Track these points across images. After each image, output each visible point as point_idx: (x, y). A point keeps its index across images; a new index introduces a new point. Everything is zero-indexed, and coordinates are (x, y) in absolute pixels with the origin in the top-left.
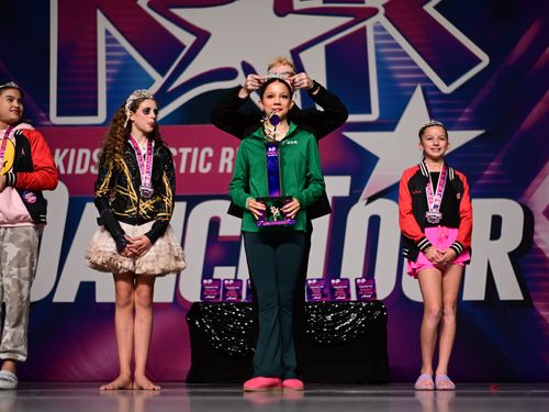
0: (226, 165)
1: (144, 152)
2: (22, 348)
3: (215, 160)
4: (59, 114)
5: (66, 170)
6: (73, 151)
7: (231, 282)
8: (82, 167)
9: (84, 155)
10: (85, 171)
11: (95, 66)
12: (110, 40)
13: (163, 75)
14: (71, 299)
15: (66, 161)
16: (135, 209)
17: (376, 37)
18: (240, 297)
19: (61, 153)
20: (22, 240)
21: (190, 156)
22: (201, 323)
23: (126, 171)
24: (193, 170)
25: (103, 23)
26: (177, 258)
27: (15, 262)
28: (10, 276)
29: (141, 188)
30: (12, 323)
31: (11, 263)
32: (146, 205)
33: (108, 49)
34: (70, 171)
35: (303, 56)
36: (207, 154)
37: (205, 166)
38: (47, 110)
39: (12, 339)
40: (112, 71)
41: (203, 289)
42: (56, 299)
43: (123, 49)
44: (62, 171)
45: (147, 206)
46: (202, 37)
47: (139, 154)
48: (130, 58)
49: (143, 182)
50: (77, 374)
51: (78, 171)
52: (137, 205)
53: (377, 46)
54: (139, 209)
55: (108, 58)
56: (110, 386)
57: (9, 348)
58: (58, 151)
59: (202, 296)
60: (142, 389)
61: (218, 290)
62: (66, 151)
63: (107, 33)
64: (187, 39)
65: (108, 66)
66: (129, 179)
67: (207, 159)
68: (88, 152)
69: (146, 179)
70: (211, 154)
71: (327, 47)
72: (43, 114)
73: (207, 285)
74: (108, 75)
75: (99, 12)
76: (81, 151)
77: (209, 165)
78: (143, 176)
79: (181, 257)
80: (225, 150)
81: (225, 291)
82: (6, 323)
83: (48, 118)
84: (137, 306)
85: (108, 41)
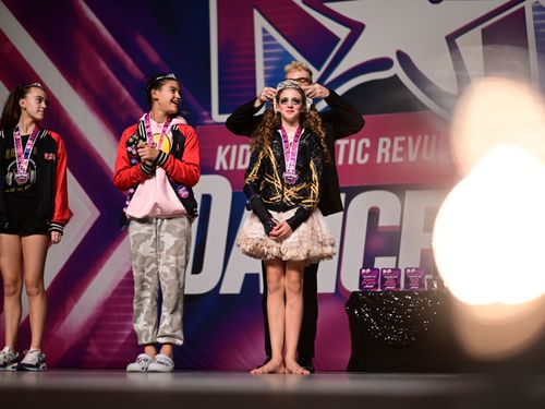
0: (383, 155)
1: (291, 140)
2: (179, 333)
3: (372, 150)
5: (228, 165)
6: (235, 148)
7: (390, 271)
8: (244, 162)
9: (245, 150)
11: (253, 64)
12: (267, 38)
13: (319, 69)
14: (237, 290)
15: (228, 158)
16: (280, 196)
17: (535, 18)
18: (398, 286)
19: (223, 149)
20: (178, 230)
21: (347, 148)
22: (360, 312)
23: (273, 159)
24: (351, 161)
25: (260, 22)
26: (322, 244)
27: (173, 251)
28: (167, 265)
29: (285, 175)
30: (171, 309)
31: (168, 252)
32: (290, 193)
33: (265, 47)
34: (232, 167)
35: (458, 41)
36: (364, 145)
37: (363, 157)
38: (209, 109)
39: (171, 324)
41: (361, 279)
42: (223, 291)
43: (279, 46)
44: (225, 167)
45: (292, 193)
46: (356, 29)
47: (286, 142)
49: (287, 168)
50: (244, 362)
51: (241, 166)
52: (282, 193)
53: (536, 27)
54: (283, 196)
55: (266, 55)
56: (260, 370)
57: (167, 332)
58: (220, 148)
59: (361, 286)
60: (291, 372)
61: (376, 279)
62: (228, 148)
63: (264, 31)
64: (342, 32)
65: (266, 64)
66: (275, 167)
67: (365, 150)
68: (248, 147)
69: (291, 165)
70: (368, 145)
71: (483, 30)
72: (205, 113)
73: (365, 274)
74: (266, 72)
76: (243, 147)
77: (367, 156)
78: (287, 163)
79: (327, 242)
80: (381, 140)
81: (383, 280)
82: (164, 308)
83: (210, 116)
84: (287, 292)
85: (265, 39)
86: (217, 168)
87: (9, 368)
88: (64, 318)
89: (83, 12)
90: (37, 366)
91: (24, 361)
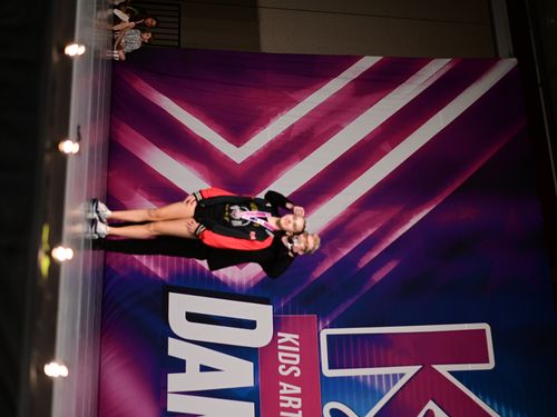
4: (329, 337)
5: (282, 344)
6: (297, 349)
8: (284, 358)
9: (295, 359)
10: (281, 360)
11: (372, 366)
12: (396, 378)
14: (171, 353)
15: (288, 344)
19: (296, 339)
33: (387, 376)
34: (280, 347)
38: (331, 326)
40: (369, 380)
42: (170, 339)
43: (388, 389)
44: (280, 341)
48: (382, 396)
50: (108, 359)
51: (280, 355)
55: (380, 376)
58: (297, 337)
62: (298, 344)
63: (402, 375)
65: (372, 377)
68: (297, 362)
72: (328, 323)
74: (365, 377)
75: (420, 367)
76: (297, 356)
83: (326, 327)
85: (395, 376)
86: (280, 334)
87: (95, 215)
88: (151, 200)
89: (417, 213)
90: (96, 233)
91: (99, 224)
